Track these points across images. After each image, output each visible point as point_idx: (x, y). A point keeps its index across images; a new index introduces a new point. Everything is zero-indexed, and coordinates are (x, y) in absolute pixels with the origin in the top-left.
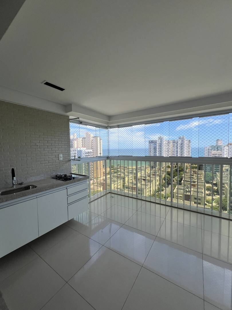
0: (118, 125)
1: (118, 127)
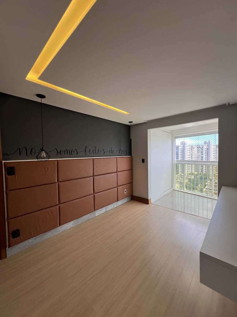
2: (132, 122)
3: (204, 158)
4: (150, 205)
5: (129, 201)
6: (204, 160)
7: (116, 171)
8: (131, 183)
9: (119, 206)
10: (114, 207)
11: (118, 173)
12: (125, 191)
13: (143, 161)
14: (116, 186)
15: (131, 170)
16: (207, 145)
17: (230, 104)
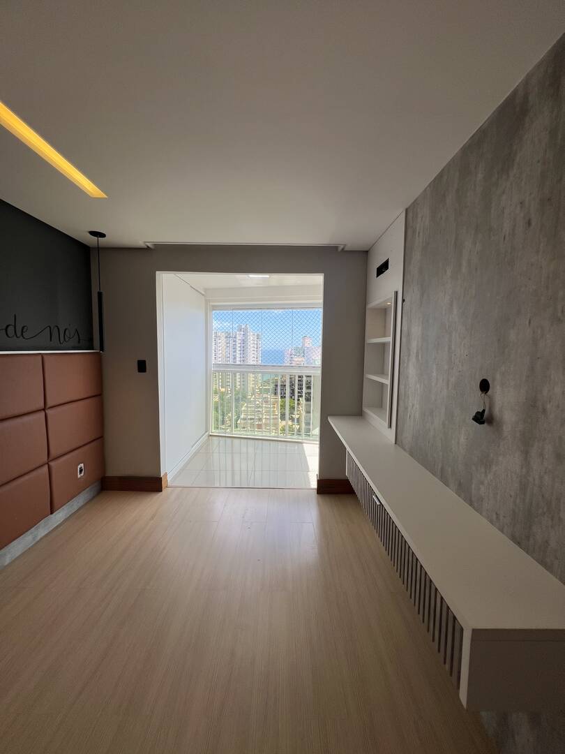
2: (103, 235)
3: (238, 359)
4: (165, 491)
5: (94, 497)
6: (238, 363)
7: (41, 405)
8: (99, 439)
9: (57, 527)
10: (39, 538)
11: (49, 412)
12: (81, 471)
13: (142, 366)
14: (45, 459)
15: (98, 395)
16: (242, 333)
17: (346, 249)
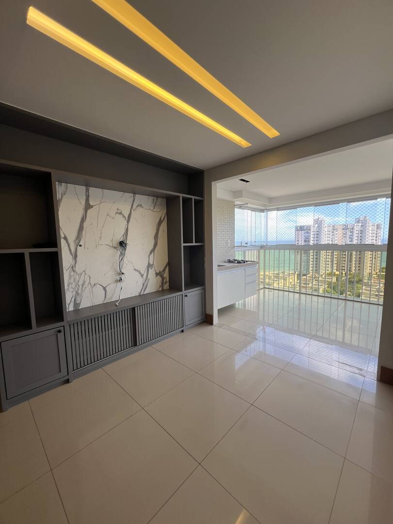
0: (277, 208)
1: (278, 210)
